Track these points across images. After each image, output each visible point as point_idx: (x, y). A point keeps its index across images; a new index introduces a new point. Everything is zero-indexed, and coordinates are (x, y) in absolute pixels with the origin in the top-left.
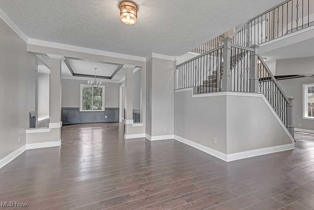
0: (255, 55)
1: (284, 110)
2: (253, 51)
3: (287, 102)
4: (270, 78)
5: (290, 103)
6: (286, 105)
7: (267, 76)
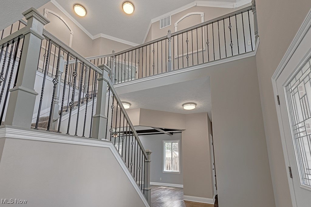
0: (102, 79)
1: (141, 167)
2: (101, 73)
3: (145, 156)
4: (131, 133)
5: (148, 157)
6: (143, 160)
7: (128, 130)
